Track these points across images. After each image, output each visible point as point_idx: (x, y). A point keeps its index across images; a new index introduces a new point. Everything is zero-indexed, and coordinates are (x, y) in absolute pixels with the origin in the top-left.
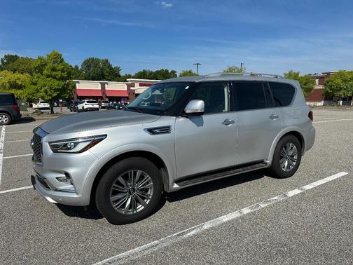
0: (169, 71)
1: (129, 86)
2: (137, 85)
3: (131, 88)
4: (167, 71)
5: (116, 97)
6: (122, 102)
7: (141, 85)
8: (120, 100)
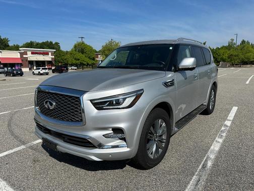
0: (54, 43)
1: (22, 54)
2: (29, 53)
3: (24, 56)
4: (51, 43)
5: (10, 64)
6: (17, 68)
7: (33, 53)
8: (15, 67)
